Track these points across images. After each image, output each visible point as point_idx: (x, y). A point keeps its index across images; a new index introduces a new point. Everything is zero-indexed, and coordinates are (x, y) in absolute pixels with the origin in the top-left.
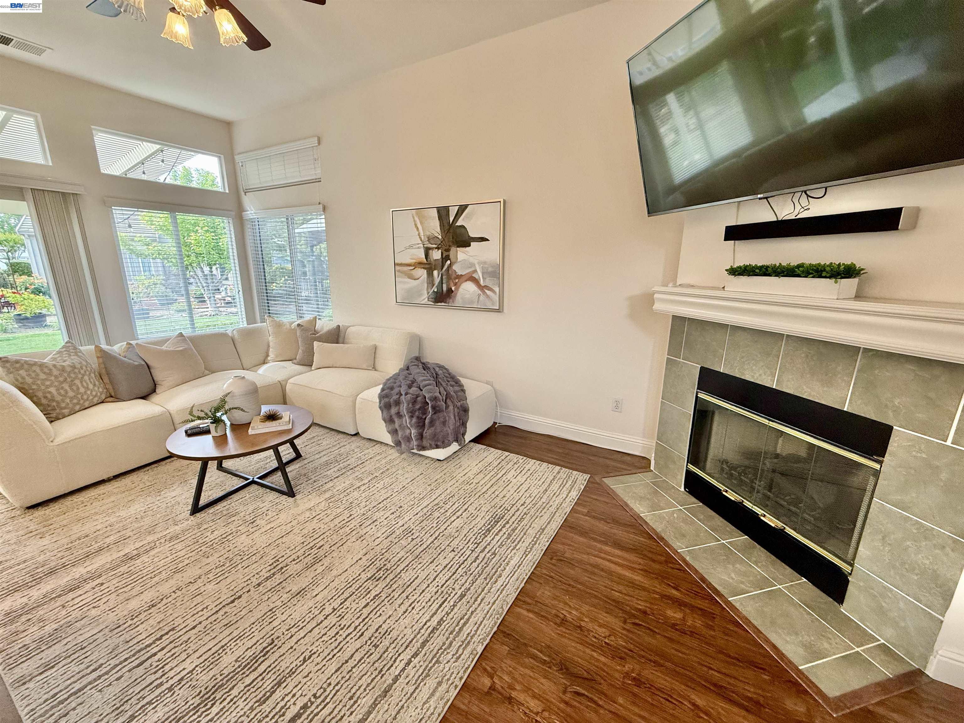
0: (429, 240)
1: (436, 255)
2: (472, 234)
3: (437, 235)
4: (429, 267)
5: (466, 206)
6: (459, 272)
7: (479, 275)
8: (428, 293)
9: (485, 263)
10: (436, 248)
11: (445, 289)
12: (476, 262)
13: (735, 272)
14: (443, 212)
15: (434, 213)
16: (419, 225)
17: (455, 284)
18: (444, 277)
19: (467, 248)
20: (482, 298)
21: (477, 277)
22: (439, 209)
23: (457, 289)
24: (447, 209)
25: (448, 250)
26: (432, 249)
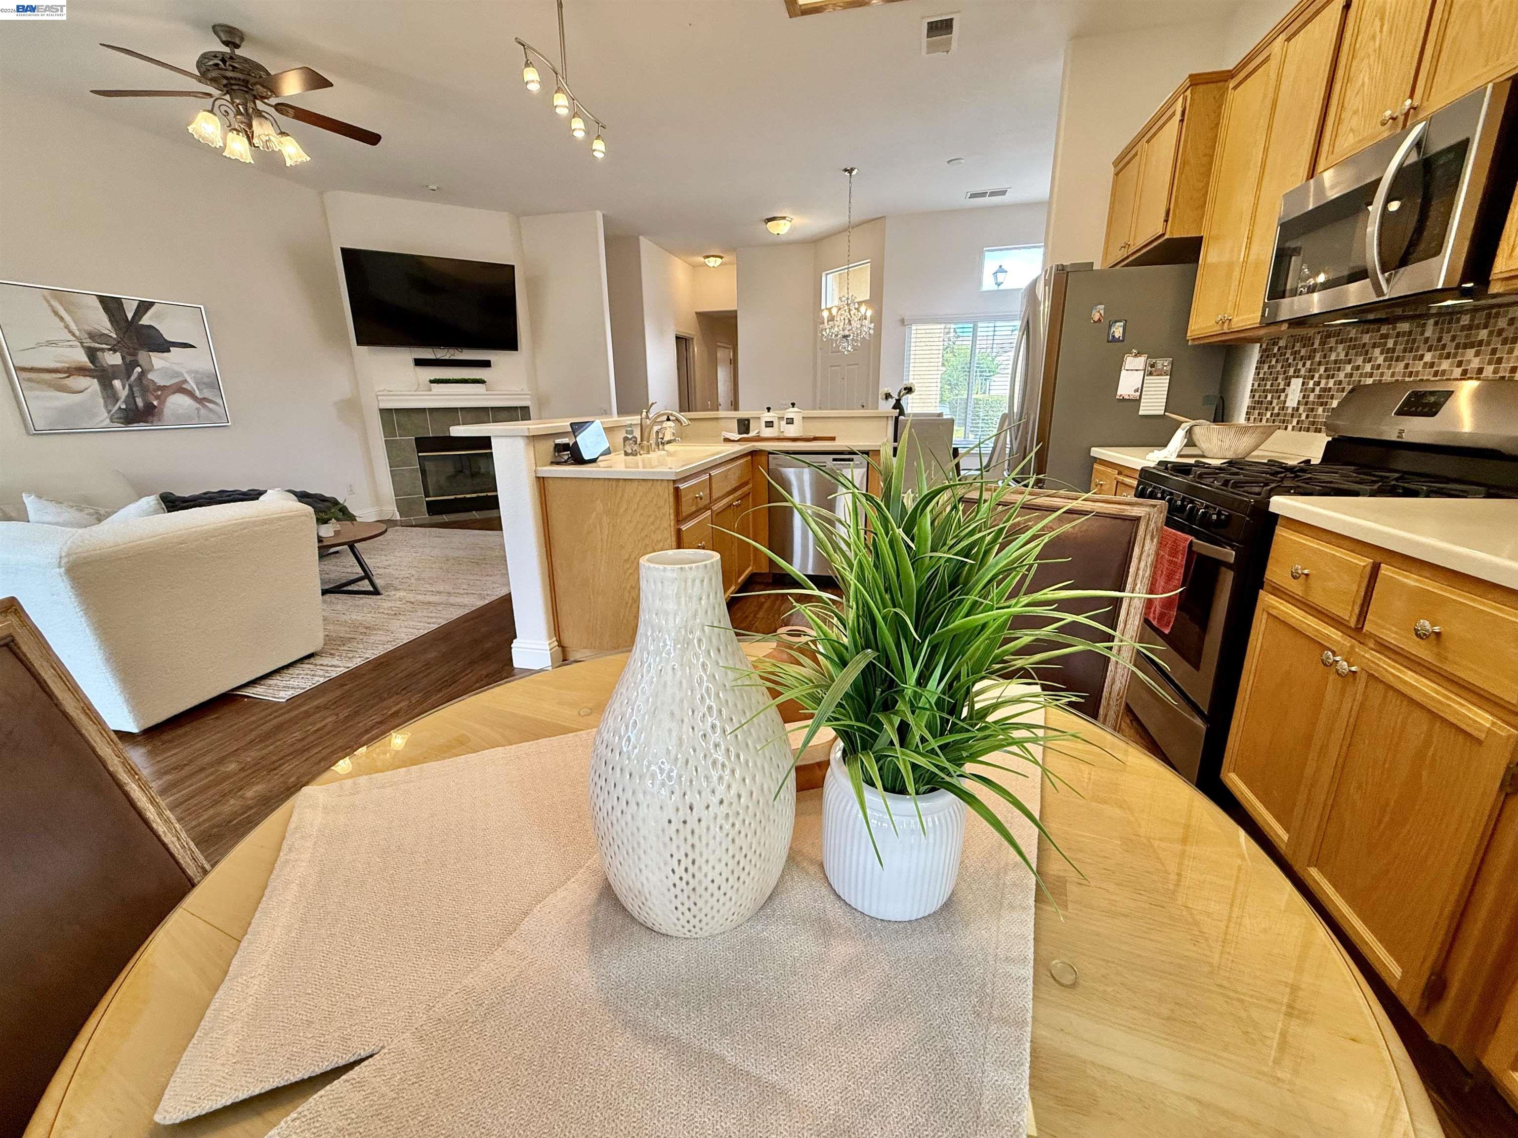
0: (91, 337)
1: (113, 359)
2: (167, 338)
3: (107, 332)
4: (104, 376)
5: (152, 304)
6: (161, 382)
7: (192, 385)
8: (109, 412)
9: (197, 372)
10: (110, 350)
11: (140, 402)
12: (183, 371)
14: (112, 306)
15: (97, 303)
16: (62, 314)
17: (158, 398)
18: (135, 389)
19: (165, 354)
20: (203, 411)
21: (189, 388)
22: (104, 299)
23: (159, 404)
24: (118, 301)
25: (135, 354)
26: (103, 350)
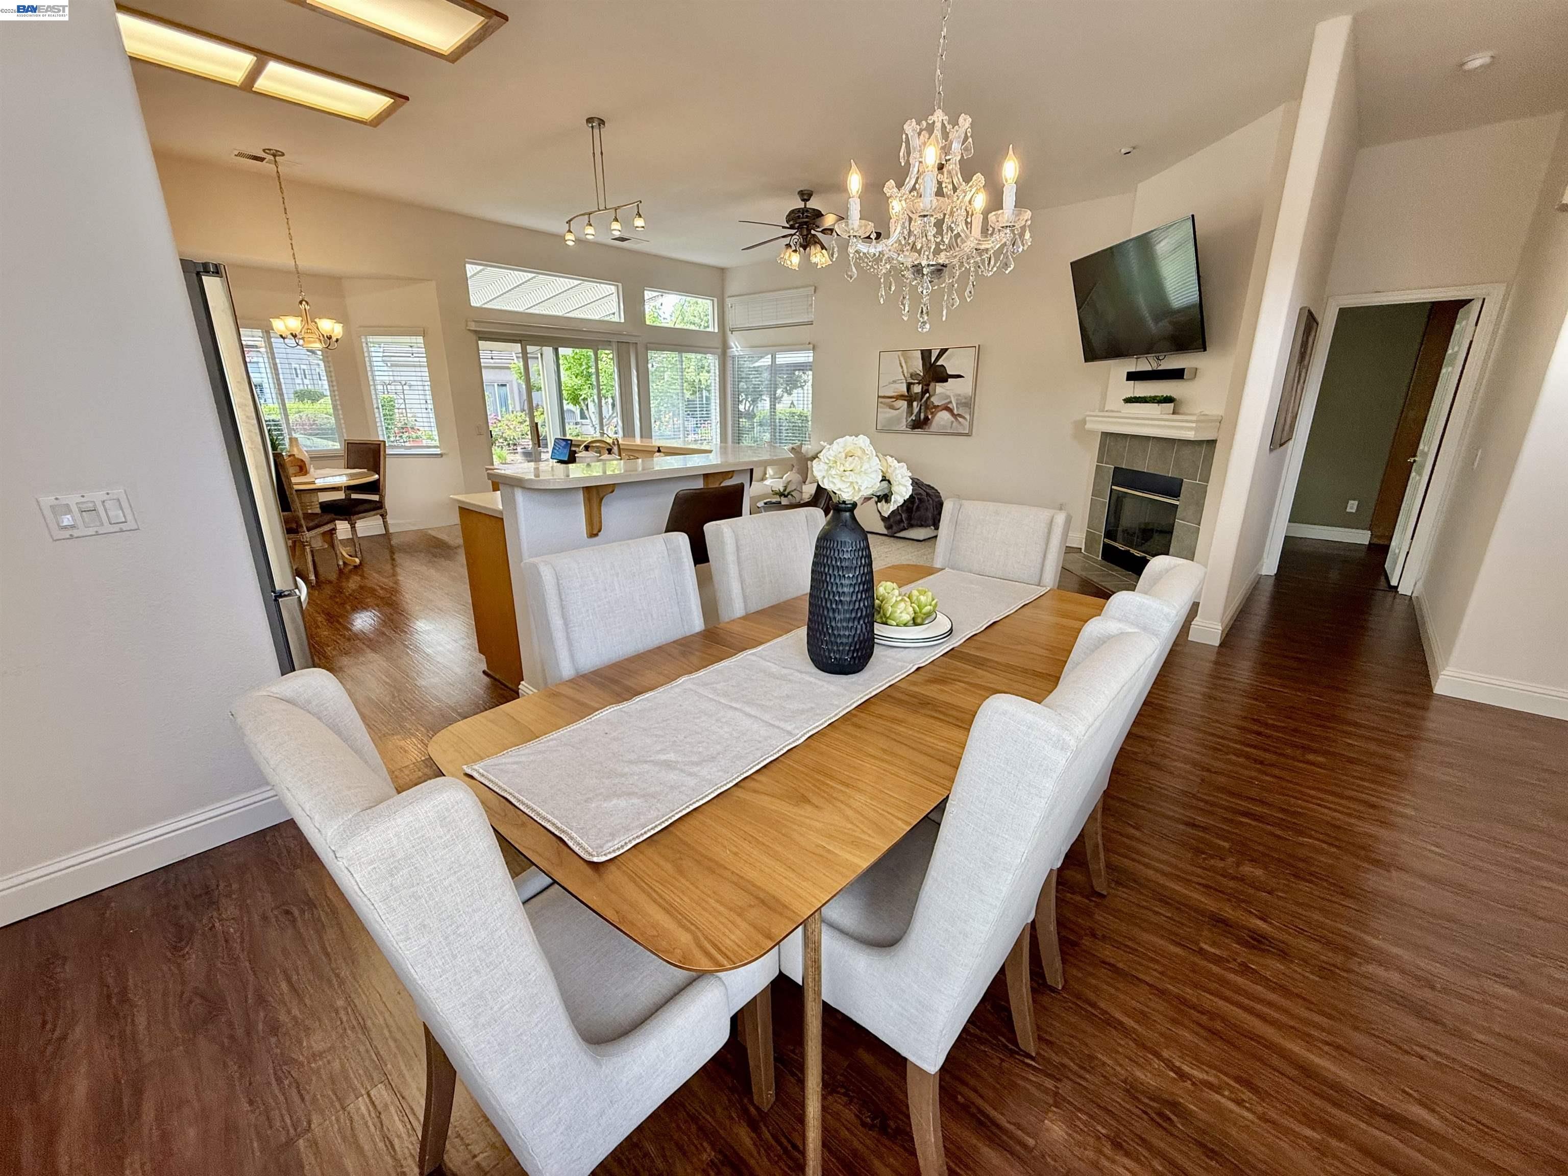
0: (912, 376)
1: (917, 389)
2: (949, 372)
3: (919, 372)
4: (910, 398)
5: (946, 350)
6: (936, 404)
7: (954, 405)
8: (907, 421)
9: (959, 395)
10: (917, 383)
11: (922, 417)
12: (951, 395)
13: (1129, 400)
14: (926, 354)
15: (919, 354)
16: (904, 364)
17: (932, 413)
18: (922, 407)
19: (945, 384)
20: (955, 424)
21: (951, 407)
22: (922, 351)
23: (933, 417)
24: (930, 351)
25: (928, 385)
26: (914, 384)
